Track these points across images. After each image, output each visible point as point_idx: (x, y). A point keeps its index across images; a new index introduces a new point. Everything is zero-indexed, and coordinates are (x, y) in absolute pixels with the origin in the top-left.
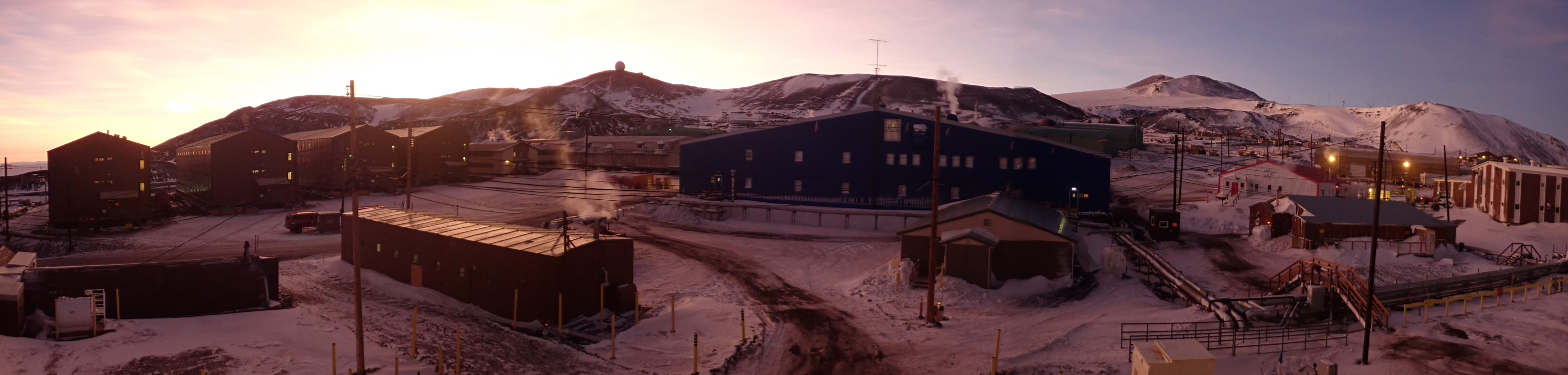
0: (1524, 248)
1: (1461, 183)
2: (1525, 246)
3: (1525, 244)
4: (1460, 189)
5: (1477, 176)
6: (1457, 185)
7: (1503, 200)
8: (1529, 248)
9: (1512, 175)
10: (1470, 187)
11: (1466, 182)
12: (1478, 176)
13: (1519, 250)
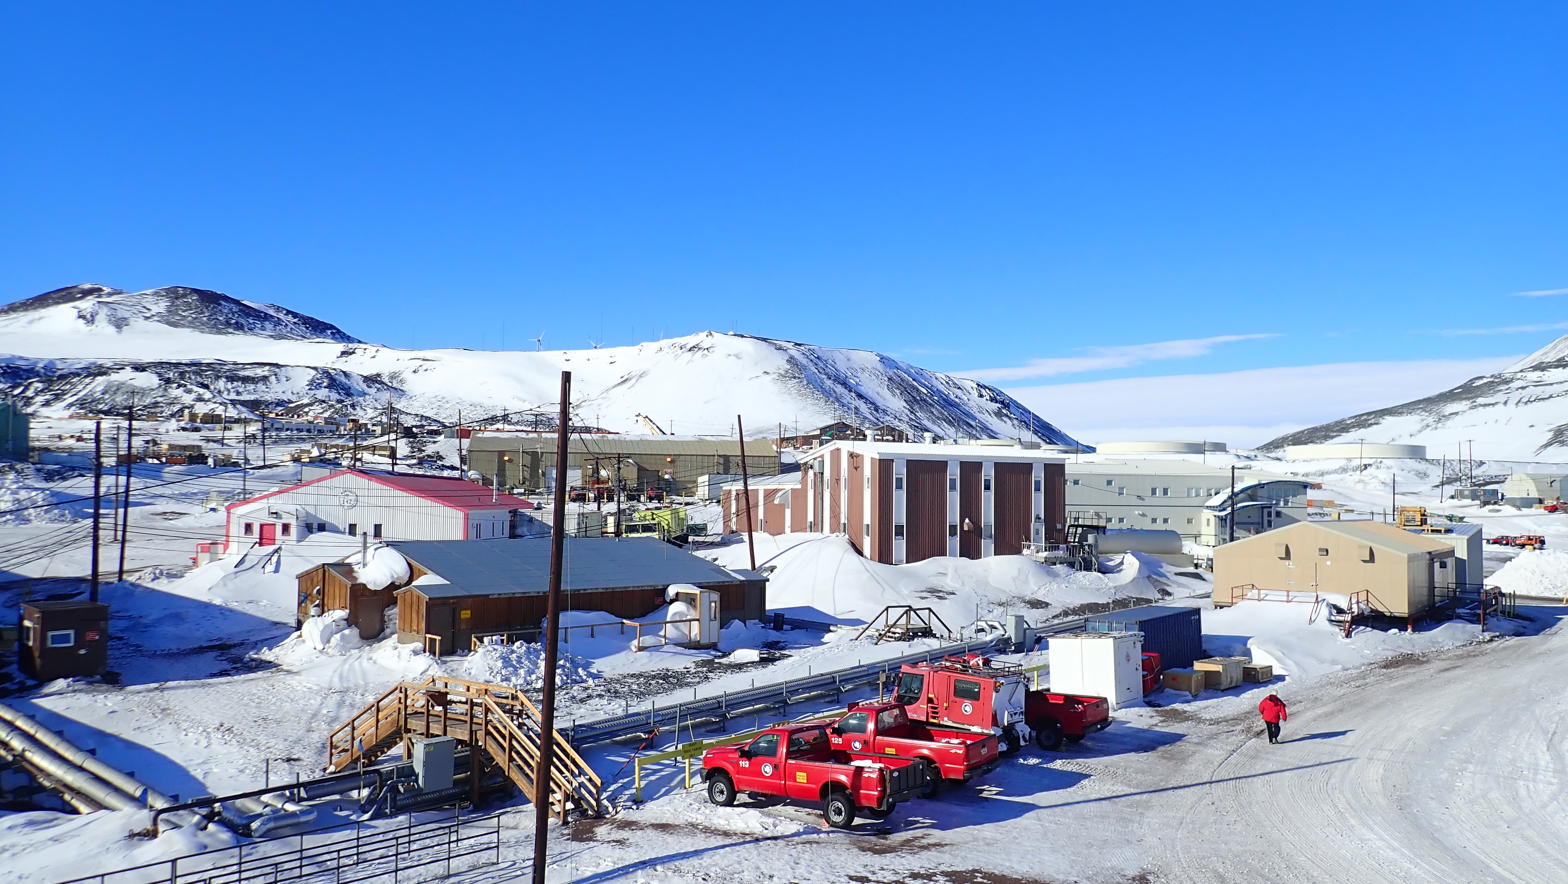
0: (912, 612)
1: (776, 491)
2: (915, 611)
3: (914, 607)
4: (776, 502)
5: (811, 473)
6: (770, 494)
7: (867, 520)
8: (924, 614)
9: (885, 465)
10: (799, 496)
11: (788, 487)
12: (815, 474)
13: (903, 620)
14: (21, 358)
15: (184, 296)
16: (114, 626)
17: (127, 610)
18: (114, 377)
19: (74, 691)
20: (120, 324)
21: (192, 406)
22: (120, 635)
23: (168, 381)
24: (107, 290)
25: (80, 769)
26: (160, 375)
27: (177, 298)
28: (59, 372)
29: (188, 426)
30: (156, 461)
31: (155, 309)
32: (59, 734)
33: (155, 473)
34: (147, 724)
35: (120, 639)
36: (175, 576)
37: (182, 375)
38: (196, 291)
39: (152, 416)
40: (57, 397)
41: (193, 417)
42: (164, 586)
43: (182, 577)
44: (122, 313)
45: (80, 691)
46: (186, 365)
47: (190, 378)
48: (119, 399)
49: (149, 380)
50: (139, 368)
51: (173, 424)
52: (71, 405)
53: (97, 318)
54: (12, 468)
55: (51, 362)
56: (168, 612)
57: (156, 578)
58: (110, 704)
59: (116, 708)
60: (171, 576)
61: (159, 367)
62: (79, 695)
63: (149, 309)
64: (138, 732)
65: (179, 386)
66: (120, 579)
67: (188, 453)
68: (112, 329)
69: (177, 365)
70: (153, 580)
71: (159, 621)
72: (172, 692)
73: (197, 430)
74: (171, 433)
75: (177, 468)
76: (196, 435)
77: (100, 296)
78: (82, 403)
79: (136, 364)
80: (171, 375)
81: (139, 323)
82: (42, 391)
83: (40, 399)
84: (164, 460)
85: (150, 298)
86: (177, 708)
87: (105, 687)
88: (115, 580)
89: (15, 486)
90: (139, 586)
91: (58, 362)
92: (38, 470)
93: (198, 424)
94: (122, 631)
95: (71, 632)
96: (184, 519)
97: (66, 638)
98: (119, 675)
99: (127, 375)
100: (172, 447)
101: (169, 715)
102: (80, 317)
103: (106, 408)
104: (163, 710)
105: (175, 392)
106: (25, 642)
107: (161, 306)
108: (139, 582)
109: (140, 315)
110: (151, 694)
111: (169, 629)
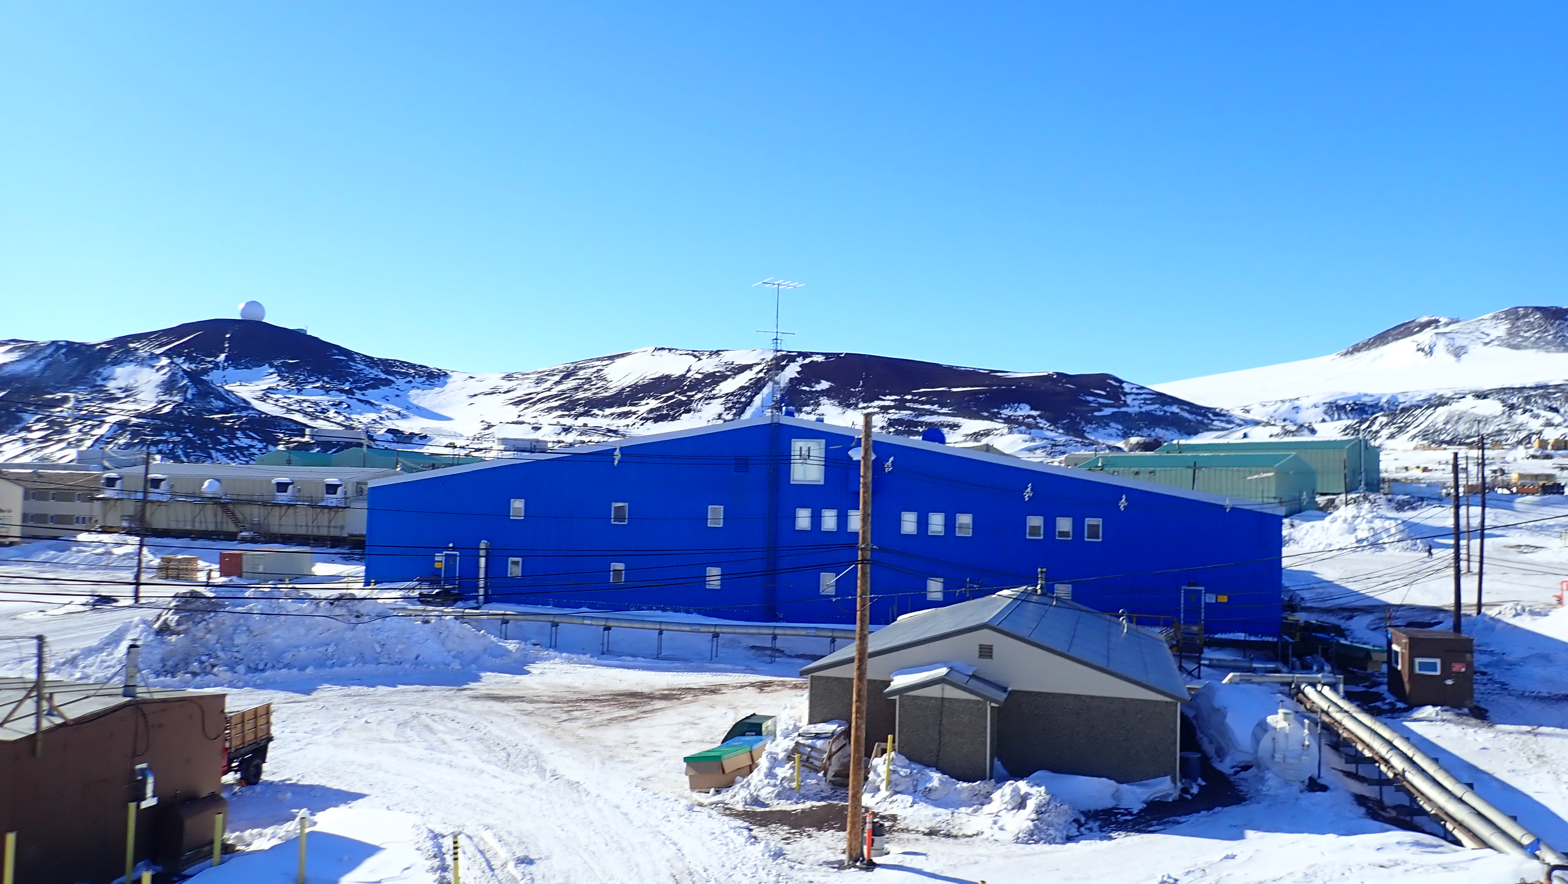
14: (1366, 395)
15: (1525, 315)
16: (1479, 660)
17: (1487, 645)
18: (1456, 407)
19: (1444, 721)
20: (1458, 352)
21: (1540, 433)
22: (1483, 669)
23: (1512, 407)
24: (1443, 320)
25: (1460, 800)
26: (1503, 401)
27: (1518, 319)
28: (1401, 406)
29: (1538, 453)
30: (1506, 491)
31: (1494, 333)
32: (1436, 760)
33: (1507, 503)
34: (1521, 768)
35: (1484, 674)
36: (1539, 614)
37: (1527, 399)
38: (1538, 309)
39: (1497, 445)
40: (1401, 430)
41: (1543, 444)
42: (1526, 623)
43: (1546, 615)
44: (1459, 342)
45: (1449, 721)
46: (1531, 388)
47: (1536, 402)
48: (1462, 428)
49: (1492, 407)
50: (1481, 395)
51: (1521, 451)
52: (1414, 437)
53: (1435, 349)
54: (1366, 498)
55: (1394, 397)
56: (1534, 652)
57: (1517, 614)
58: (1480, 740)
59: (1487, 745)
60: (1532, 613)
61: (1501, 392)
62: (1448, 725)
63: (1488, 335)
64: (1513, 774)
65: (1525, 412)
66: (1479, 612)
67: (1541, 483)
68: (1451, 358)
69: (1521, 389)
70: (1515, 616)
71: (1524, 661)
72: (1547, 738)
73: (1548, 457)
74: (1519, 461)
75: (1529, 498)
76: (1548, 463)
77: (1437, 327)
78: (1425, 435)
79: (1476, 392)
80: (1515, 400)
81: (1476, 350)
82: (1387, 424)
83: (1385, 432)
84: (1514, 490)
85: (1488, 323)
86: (1554, 757)
87: (1473, 721)
88: (1474, 612)
89: (1370, 515)
90: (1499, 621)
91: (1400, 396)
92: (1390, 501)
93: (1549, 450)
94: (1487, 665)
95: (1438, 661)
96: (1542, 552)
97: (1433, 667)
98: (1486, 711)
99: (1469, 404)
100: (1521, 476)
101: (1545, 763)
102: (1419, 350)
103: (1448, 438)
104: (1539, 756)
105: (1519, 418)
106: (1394, 665)
107: (1502, 329)
108: (1498, 617)
109: (1479, 341)
110: (1524, 737)
111: (1537, 671)
